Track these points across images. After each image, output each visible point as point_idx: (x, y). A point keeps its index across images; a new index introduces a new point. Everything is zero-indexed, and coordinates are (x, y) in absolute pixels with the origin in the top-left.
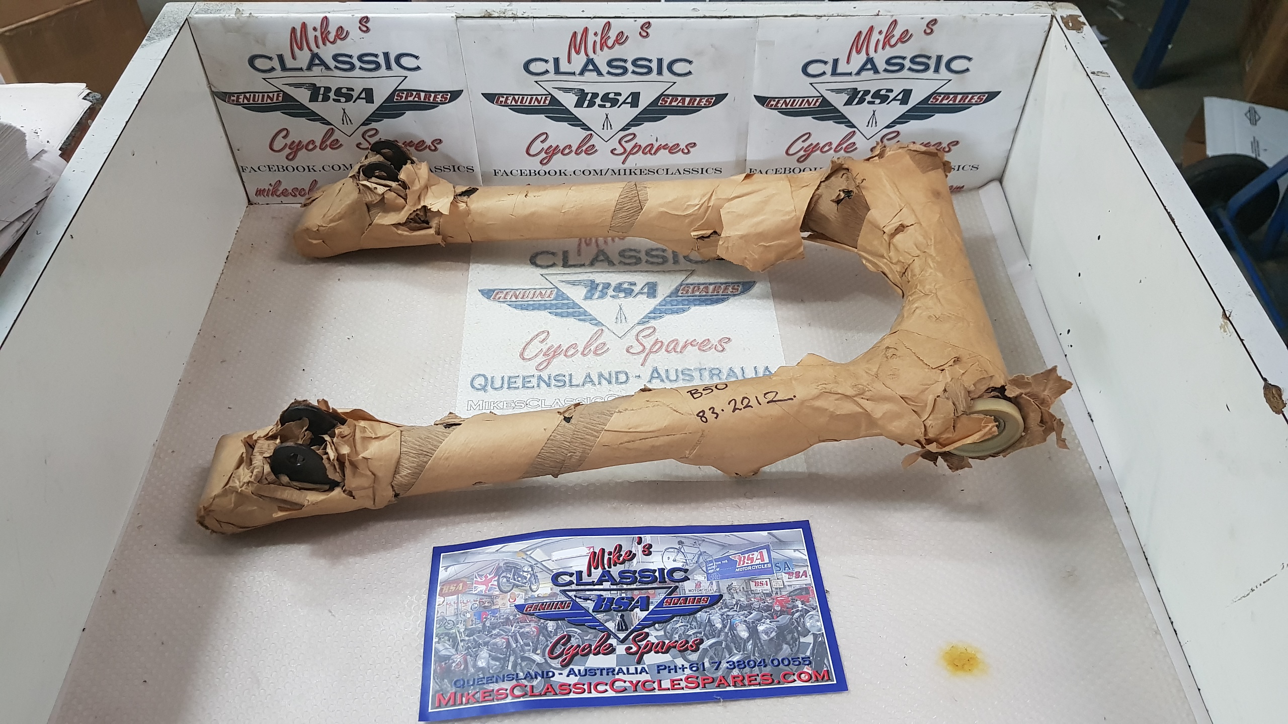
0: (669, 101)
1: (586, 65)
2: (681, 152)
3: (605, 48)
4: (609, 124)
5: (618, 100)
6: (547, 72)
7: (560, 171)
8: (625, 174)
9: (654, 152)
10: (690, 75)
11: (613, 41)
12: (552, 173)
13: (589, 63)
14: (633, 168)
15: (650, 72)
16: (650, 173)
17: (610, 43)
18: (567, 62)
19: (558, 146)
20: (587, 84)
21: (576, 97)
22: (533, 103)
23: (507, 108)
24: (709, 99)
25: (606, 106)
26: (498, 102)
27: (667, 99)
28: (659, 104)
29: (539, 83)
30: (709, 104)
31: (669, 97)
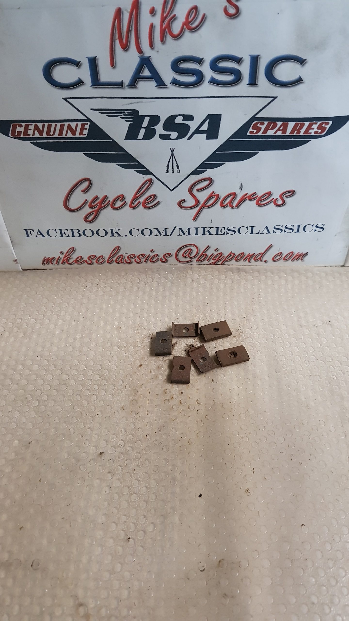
0: (263, 127)
1: (139, 69)
2: (272, 204)
3: (169, 38)
4: (175, 164)
5: (188, 127)
6: (79, 83)
7: (112, 230)
8: (197, 234)
9: (236, 204)
10: (299, 83)
11: (181, 25)
12: (102, 233)
13: (145, 65)
14: (207, 226)
15: (238, 81)
16: (228, 232)
17: (176, 28)
18: (110, 65)
19: (106, 198)
20: (142, 102)
21: (126, 122)
22: (65, 135)
23: (29, 142)
24: (322, 124)
25: (171, 136)
26: (15, 133)
27: (260, 125)
28: (248, 134)
29: (70, 102)
30: (321, 133)
31: (264, 122)
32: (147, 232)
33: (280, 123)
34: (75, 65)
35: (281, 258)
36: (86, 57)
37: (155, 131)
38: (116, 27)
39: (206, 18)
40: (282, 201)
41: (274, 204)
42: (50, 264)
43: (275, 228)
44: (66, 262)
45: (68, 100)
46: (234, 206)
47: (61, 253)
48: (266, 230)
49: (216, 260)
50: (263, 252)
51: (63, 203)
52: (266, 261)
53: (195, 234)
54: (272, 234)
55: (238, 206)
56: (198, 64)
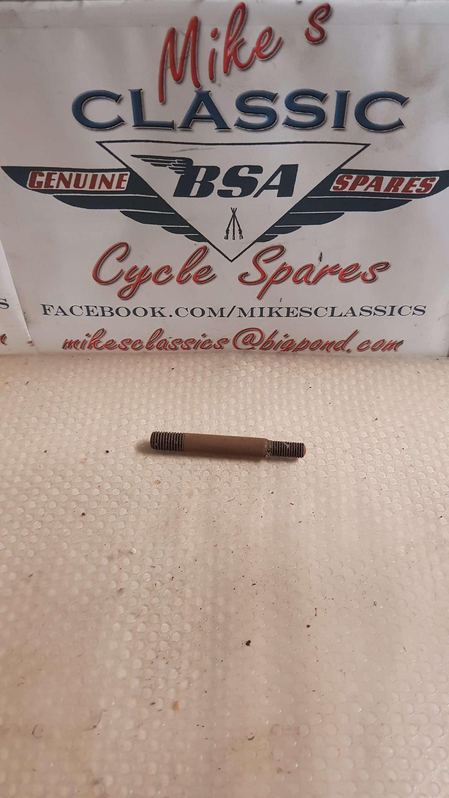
0: (351, 182)
1: (195, 107)
2: (359, 279)
3: (235, 68)
4: (237, 229)
5: (255, 181)
6: (119, 122)
7: (153, 309)
8: (261, 315)
9: (313, 279)
10: (398, 128)
11: (250, 52)
12: (140, 312)
13: (202, 102)
14: (275, 305)
15: (321, 123)
16: (302, 313)
17: (245, 55)
18: (158, 100)
19: (146, 269)
20: (197, 149)
21: (177, 174)
22: (98, 188)
23: (51, 196)
24: (427, 180)
25: (232, 193)
26: (35, 184)
27: (346, 179)
28: (332, 190)
29: (106, 147)
30: (425, 191)
31: (353, 175)
32: (198, 312)
33: (372, 178)
34: (114, 100)
35: (369, 347)
36: (129, 90)
37: (212, 186)
38: (168, 52)
39: (282, 42)
40: (372, 276)
41: (362, 279)
42: (73, 348)
43: (362, 309)
44: (93, 347)
45: (103, 144)
46: (311, 281)
47: (88, 335)
48: (351, 312)
49: (284, 349)
50: (345, 339)
51: (92, 274)
52: (349, 351)
53: (259, 315)
54: (358, 318)
55: (315, 281)
56: (271, 101)
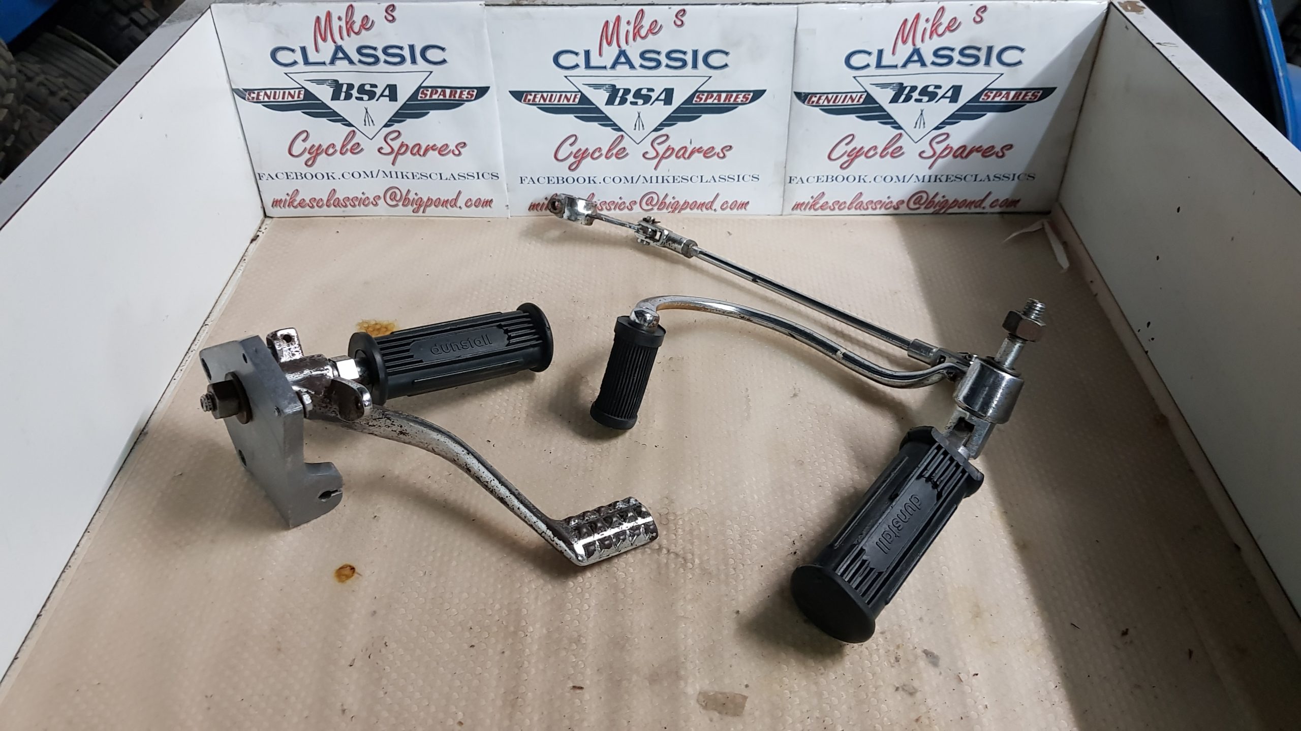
0: (704, 97)
1: (618, 57)
3: (638, 38)
4: (641, 124)
5: (651, 97)
6: (577, 66)
7: (589, 178)
10: (726, 67)
11: (646, 31)
12: (581, 180)
13: (622, 55)
14: (665, 175)
15: (685, 66)
16: (683, 180)
17: (643, 32)
18: (598, 55)
19: (587, 149)
20: (618, 79)
21: (607, 93)
22: (562, 102)
23: (535, 107)
24: (747, 95)
25: (638, 103)
26: (526, 100)
27: (701, 96)
28: (694, 102)
29: (568, 79)
30: (746, 100)
31: (704, 94)
32: (617, 180)
33: (715, 95)
34: (575, 55)
35: (728, 206)
37: (627, 99)
38: (604, 31)
39: (663, 27)
41: (717, 156)
46: (686, 158)
47: (546, 199)
48: (713, 179)
49: (674, 208)
50: (712, 200)
52: (715, 210)
53: (656, 182)
54: (718, 183)
55: (689, 157)
56: (657, 55)
